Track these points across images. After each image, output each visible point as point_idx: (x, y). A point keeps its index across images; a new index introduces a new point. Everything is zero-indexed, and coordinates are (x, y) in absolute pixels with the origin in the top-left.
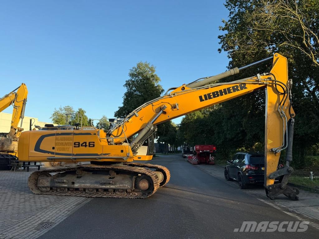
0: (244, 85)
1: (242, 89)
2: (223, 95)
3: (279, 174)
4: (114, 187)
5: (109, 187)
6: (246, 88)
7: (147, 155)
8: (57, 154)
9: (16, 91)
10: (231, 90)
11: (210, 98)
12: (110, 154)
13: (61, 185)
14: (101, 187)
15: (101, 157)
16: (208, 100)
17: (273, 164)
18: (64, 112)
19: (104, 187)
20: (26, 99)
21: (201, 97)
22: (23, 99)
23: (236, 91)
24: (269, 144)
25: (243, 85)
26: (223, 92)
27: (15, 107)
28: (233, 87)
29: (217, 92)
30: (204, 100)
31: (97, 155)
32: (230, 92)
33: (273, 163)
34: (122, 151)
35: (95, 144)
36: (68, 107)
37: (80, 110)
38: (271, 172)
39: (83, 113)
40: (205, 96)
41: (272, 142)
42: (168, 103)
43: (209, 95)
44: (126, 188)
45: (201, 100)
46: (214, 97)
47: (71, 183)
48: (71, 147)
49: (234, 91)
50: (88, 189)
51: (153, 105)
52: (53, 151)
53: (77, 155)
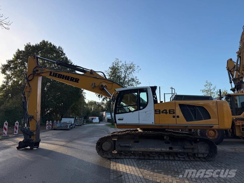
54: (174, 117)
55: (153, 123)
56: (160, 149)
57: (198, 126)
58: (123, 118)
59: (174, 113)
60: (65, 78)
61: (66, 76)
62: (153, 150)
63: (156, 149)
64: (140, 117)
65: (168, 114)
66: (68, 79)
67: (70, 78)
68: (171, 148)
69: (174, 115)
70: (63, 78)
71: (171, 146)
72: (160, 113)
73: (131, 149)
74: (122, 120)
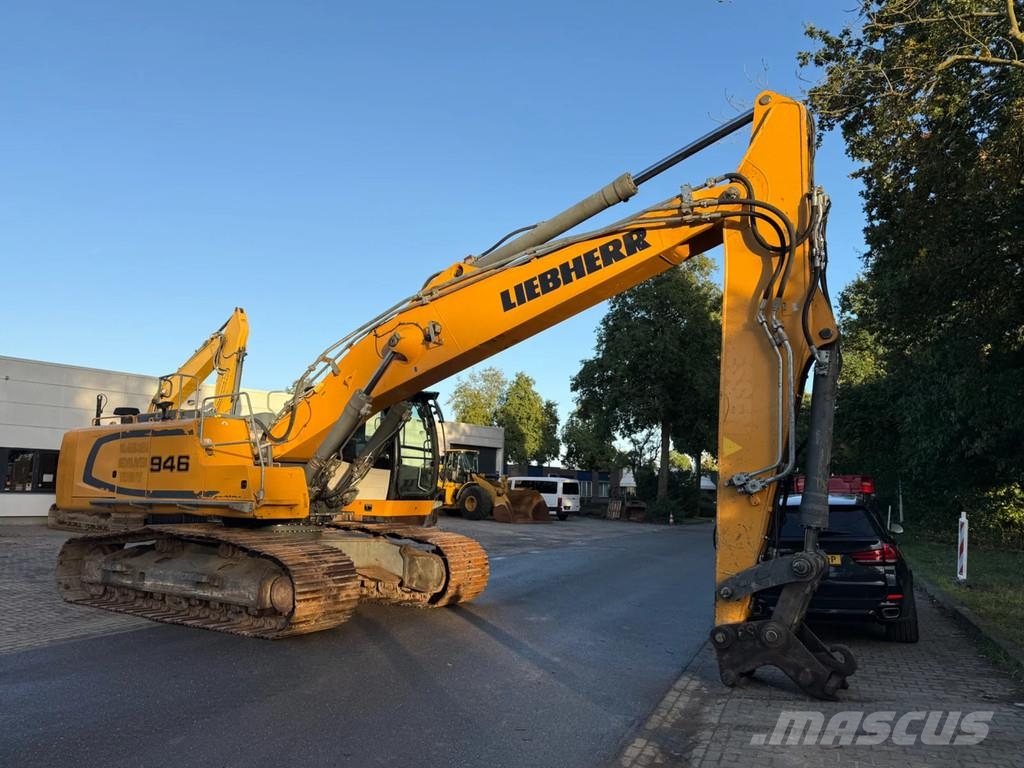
0: (638, 236)
1: (631, 251)
2: (571, 281)
3: (758, 581)
4: (220, 596)
5: (209, 594)
6: (646, 245)
7: (388, 499)
8: (121, 491)
9: (223, 332)
10: (598, 258)
11: (533, 296)
12: (217, 492)
13: (120, 580)
14: (193, 592)
15: (199, 501)
16: (528, 304)
17: (740, 540)
18: (481, 383)
19: (200, 592)
20: (244, 349)
21: (505, 295)
22: (236, 350)
23: (612, 263)
24: (724, 456)
25: (635, 237)
26: (573, 270)
27: (222, 372)
28: (604, 249)
29: (554, 272)
30: (514, 306)
31: (191, 494)
32: (593, 268)
33: (739, 536)
34: (244, 484)
35: (190, 461)
36: (490, 370)
37: (520, 376)
38: (733, 571)
39: (529, 385)
40: (518, 289)
41: (738, 448)
42: (417, 325)
43: (529, 283)
44: (245, 601)
45: (507, 305)
46: (546, 290)
47: (137, 576)
48: (146, 470)
49: (607, 263)
50: (171, 595)
51: (376, 336)
52: (115, 482)
53: (156, 494)
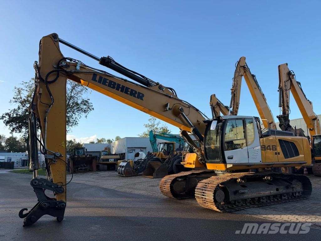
54: (276, 154)
55: (261, 161)
56: (269, 192)
57: (293, 163)
58: (232, 156)
59: (276, 150)
60: (121, 90)
61: (122, 86)
62: (264, 194)
63: (266, 193)
64: (249, 155)
65: (272, 151)
66: (126, 93)
67: (130, 90)
68: (277, 190)
69: (276, 151)
70: (118, 89)
71: (277, 187)
72: (265, 150)
73: (244, 196)
74: (232, 158)
